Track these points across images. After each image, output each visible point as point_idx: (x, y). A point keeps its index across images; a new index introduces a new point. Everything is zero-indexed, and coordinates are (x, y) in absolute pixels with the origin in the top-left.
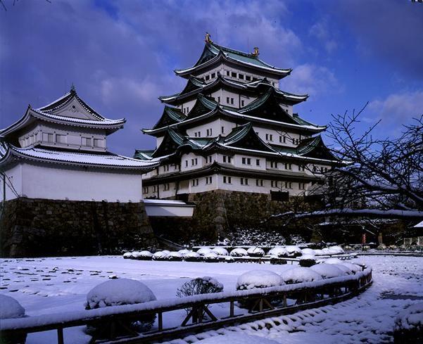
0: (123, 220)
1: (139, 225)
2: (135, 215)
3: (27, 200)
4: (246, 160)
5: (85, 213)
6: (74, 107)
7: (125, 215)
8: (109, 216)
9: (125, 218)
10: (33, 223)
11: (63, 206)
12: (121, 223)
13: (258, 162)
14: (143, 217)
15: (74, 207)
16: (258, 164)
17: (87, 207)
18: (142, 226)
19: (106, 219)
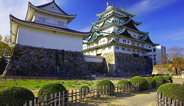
0: (72, 60)
1: (80, 63)
2: (79, 57)
3: (20, 46)
4: (124, 41)
5: (52, 55)
6: (53, 7)
7: (73, 58)
8: (64, 57)
9: (73, 59)
10: (20, 59)
11: (41, 50)
12: (71, 61)
13: (128, 41)
14: (82, 59)
15: (46, 52)
16: (128, 42)
17: (54, 52)
18: (82, 63)
19: (63, 59)
